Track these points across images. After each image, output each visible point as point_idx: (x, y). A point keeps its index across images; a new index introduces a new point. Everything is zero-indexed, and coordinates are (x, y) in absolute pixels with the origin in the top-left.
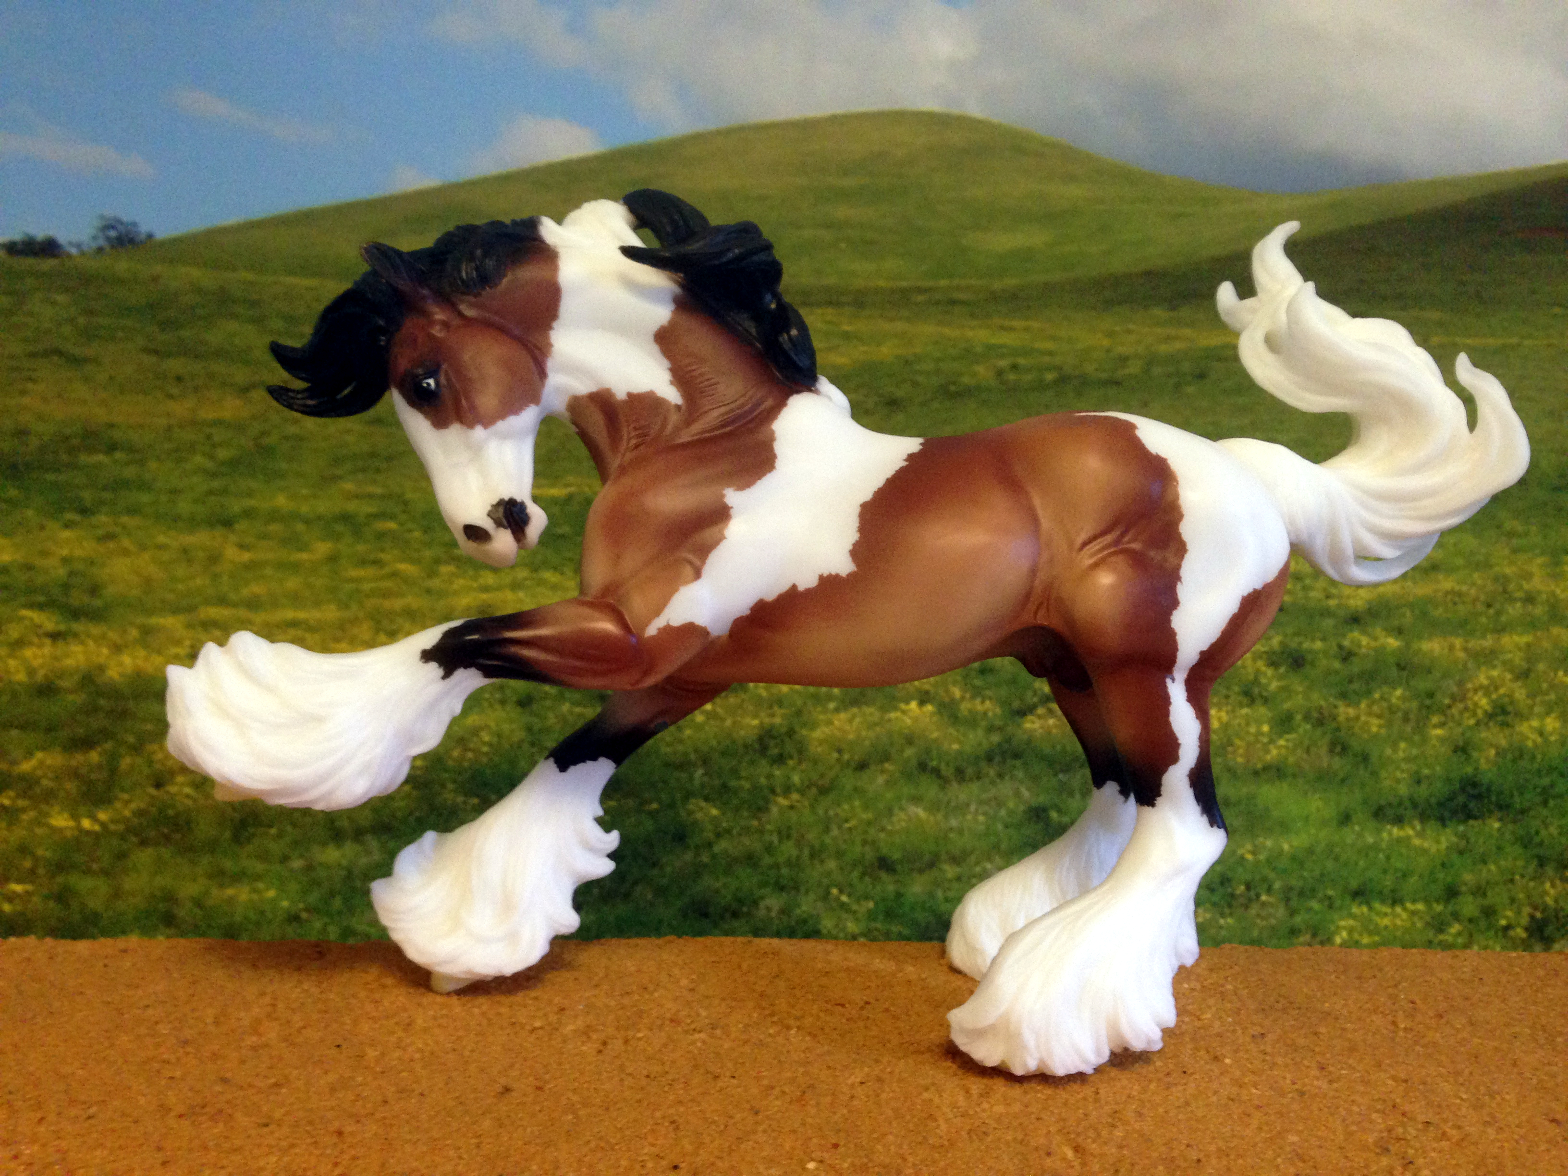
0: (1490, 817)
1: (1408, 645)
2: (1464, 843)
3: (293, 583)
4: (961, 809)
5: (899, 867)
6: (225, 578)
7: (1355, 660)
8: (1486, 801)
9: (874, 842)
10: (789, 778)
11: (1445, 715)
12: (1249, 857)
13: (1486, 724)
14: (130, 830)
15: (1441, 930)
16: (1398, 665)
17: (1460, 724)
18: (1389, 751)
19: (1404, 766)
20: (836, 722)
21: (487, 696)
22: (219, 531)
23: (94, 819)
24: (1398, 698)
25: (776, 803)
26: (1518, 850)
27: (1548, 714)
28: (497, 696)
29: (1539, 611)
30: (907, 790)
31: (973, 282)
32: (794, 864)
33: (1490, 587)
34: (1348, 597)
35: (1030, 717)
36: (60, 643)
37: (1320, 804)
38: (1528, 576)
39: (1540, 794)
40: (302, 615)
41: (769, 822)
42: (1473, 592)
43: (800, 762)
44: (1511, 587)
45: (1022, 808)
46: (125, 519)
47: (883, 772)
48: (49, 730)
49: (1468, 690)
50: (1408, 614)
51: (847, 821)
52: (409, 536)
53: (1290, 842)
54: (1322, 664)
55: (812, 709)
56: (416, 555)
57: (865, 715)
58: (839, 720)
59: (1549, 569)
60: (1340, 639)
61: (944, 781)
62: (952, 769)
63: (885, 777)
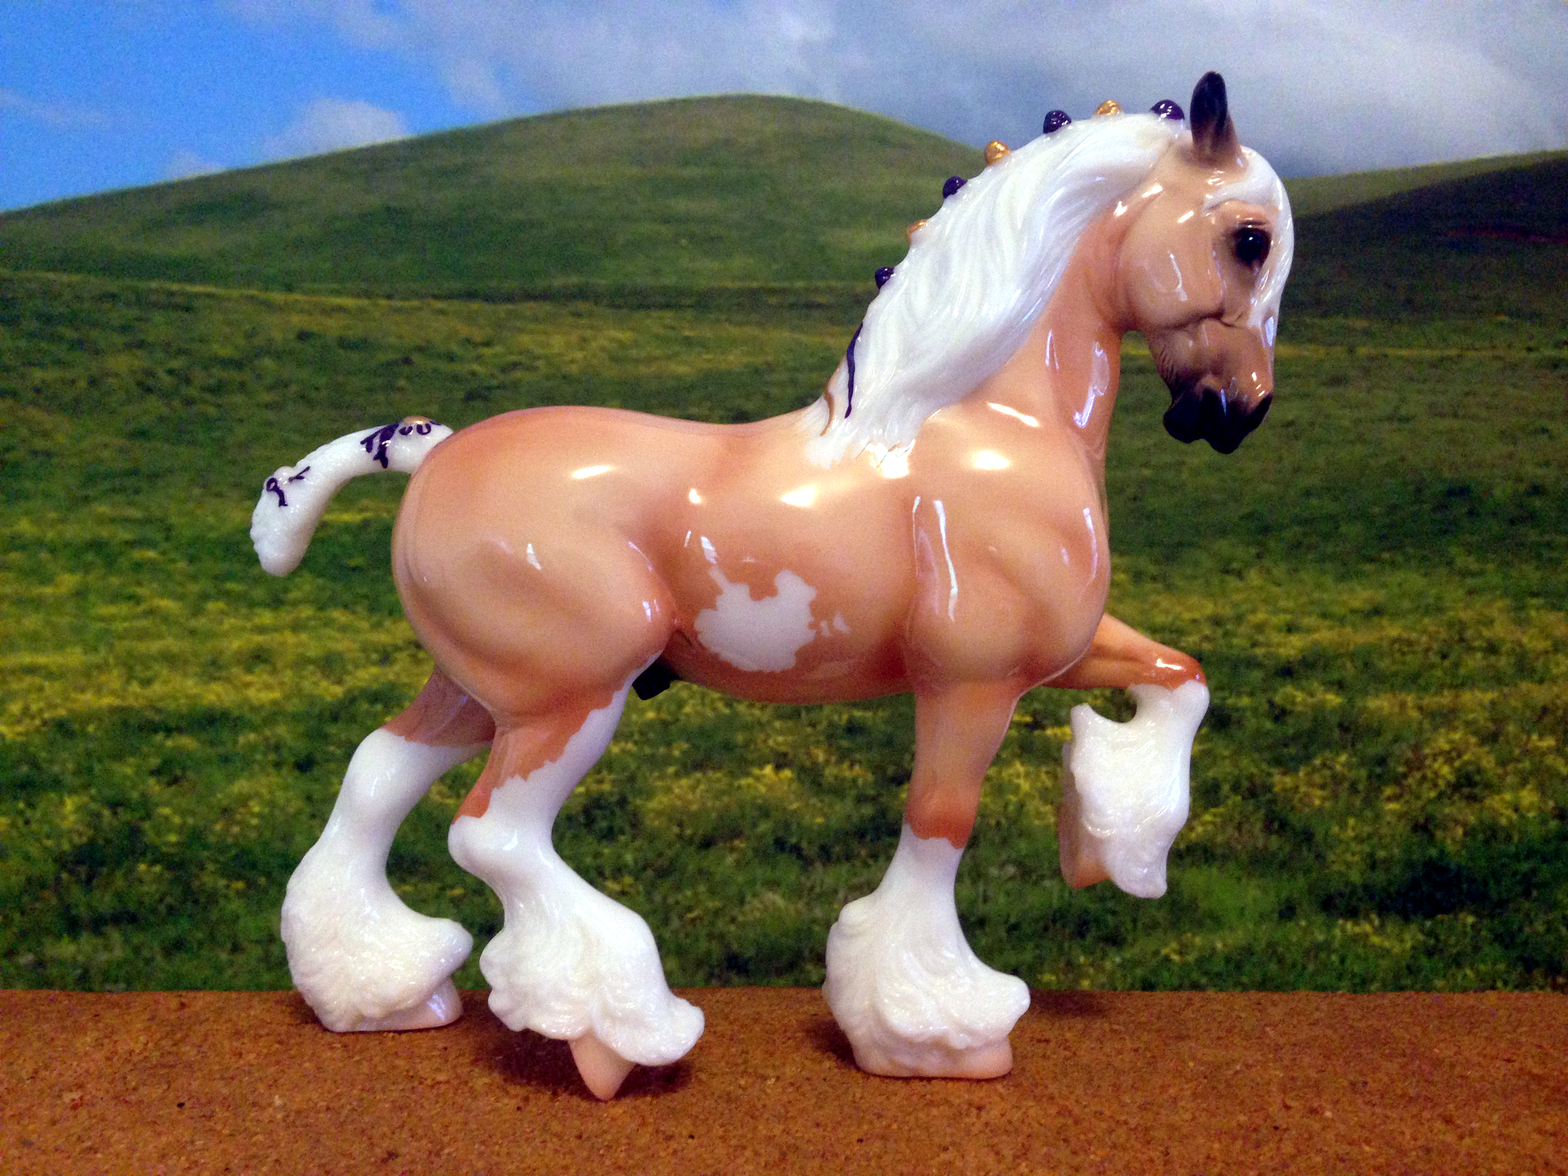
0: (1462, 911)
1: (1351, 702)
2: (1432, 942)
3: (32, 622)
4: (828, 896)
5: (751, 967)
7: (1290, 720)
8: (1455, 890)
9: (722, 937)
10: (619, 857)
11: (1401, 786)
12: (1175, 957)
13: (1450, 797)
16: (1341, 725)
17: (1418, 797)
19: (1355, 847)
20: (677, 791)
21: (258, 757)
24: (1343, 766)
26: (1498, 950)
27: (1524, 783)
28: (272, 757)
29: (1503, 662)
30: (761, 872)
31: (833, 283)
33: (1443, 635)
34: (1279, 645)
37: (1257, 893)
38: (1490, 622)
39: (1520, 883)
40: (42, 660)
42: (1424, 640)
43: (634, 838)
44: (1469, 633)
47: (733, 850)
49: (1426, 757)
50: (1349, 665)
51: (690, 909)
52: (171, 567)
53: (1223, 940)
54: (1251, 723)
55: (648, 774)
56: (180, 590)
57: (709, 780)
58: (680, 787)
59: (1512, 614)
60: (1270, 694)
61: (806, 863)
62: (815, 848)
63: (735, 856)
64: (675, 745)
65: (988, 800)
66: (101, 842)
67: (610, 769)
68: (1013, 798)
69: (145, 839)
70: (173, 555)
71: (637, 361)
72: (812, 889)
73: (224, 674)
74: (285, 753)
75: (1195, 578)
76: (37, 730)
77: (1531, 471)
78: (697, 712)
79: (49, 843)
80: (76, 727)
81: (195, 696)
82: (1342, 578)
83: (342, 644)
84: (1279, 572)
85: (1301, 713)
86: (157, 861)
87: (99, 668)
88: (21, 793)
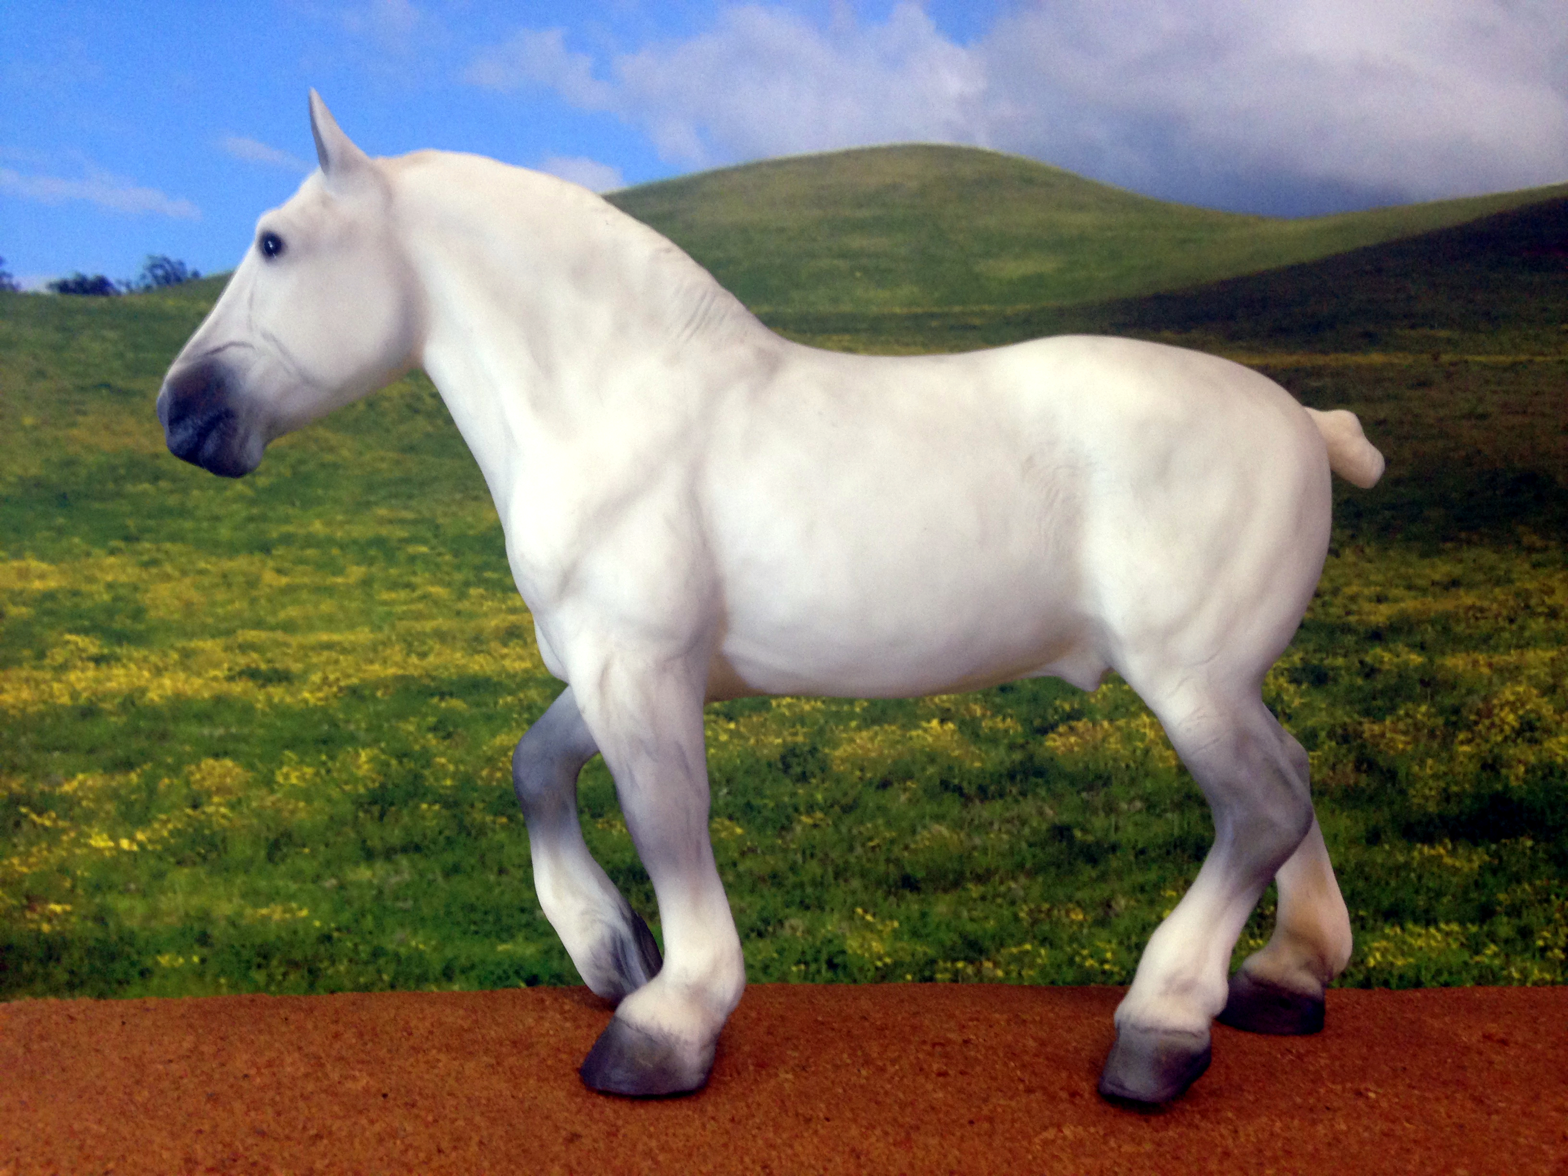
0: (1522, 835)
1: (1431, 661)
2: (1496, 862)
3: (327, 606)
4: (985, 827)
5: (922, 885)
6: (263, 602)
7: (1380, 677)
8: (1517, 818)
9: (897, 862)
10: (812, 796)
11: (1472, 732)
13: (1514, 741)
14: (167, 849)
15: (1477, 952)
16: (1422, 682)
17: (1487, 741)
19: (1432, 783)
20: (858, 741)
21: (515, 716)
22: (258, 557)
23: (132, 839)
24: (1424, 715)
25: (799, 821)
26: (1551, 869)
28: (526, 716)
30: (930, 808)
31: (986, 307)
32: (819, 884)
33: (1511, 603)
34: (1369, 614)
35: (1052, 735)
36: (104, 666)
37: (1348, 822)
40: (336, 637)
41: (792, 841)
42: (1495, 606)
43: (823, 781)
44: (1533, 602)
45: (1044, 827)
46: (168, 546)
47: (905, 790)
48: (91, 751)
49: (1494, 706)
50: (1430, 629)
51: (871, 839)
52: (439, 559)
54: (1345, 680)
55: (834, 727)
56: (447, 578)
57: (886, 733)
58: (861, 738)
60: (1362, 656)
61: (967, 800)
62: (974, 788)
63: (907, 795)
64: (856, 703)
65: (1119, 746)
66: (390, 786)
67: (803, 724)
68: (1139, 744)
69: (427, 784)
70: (442, 549)
72: (972, 820)
73: (484, 647)
76: (335, 696)
79: (347, 788)
80: (367, 692)
81: (464, 666)
82: (1424, 555)
84: (1370, 551)
85: (1388, 671)
86: (436, 802)
87: (384, 644)
88: (323, 748)
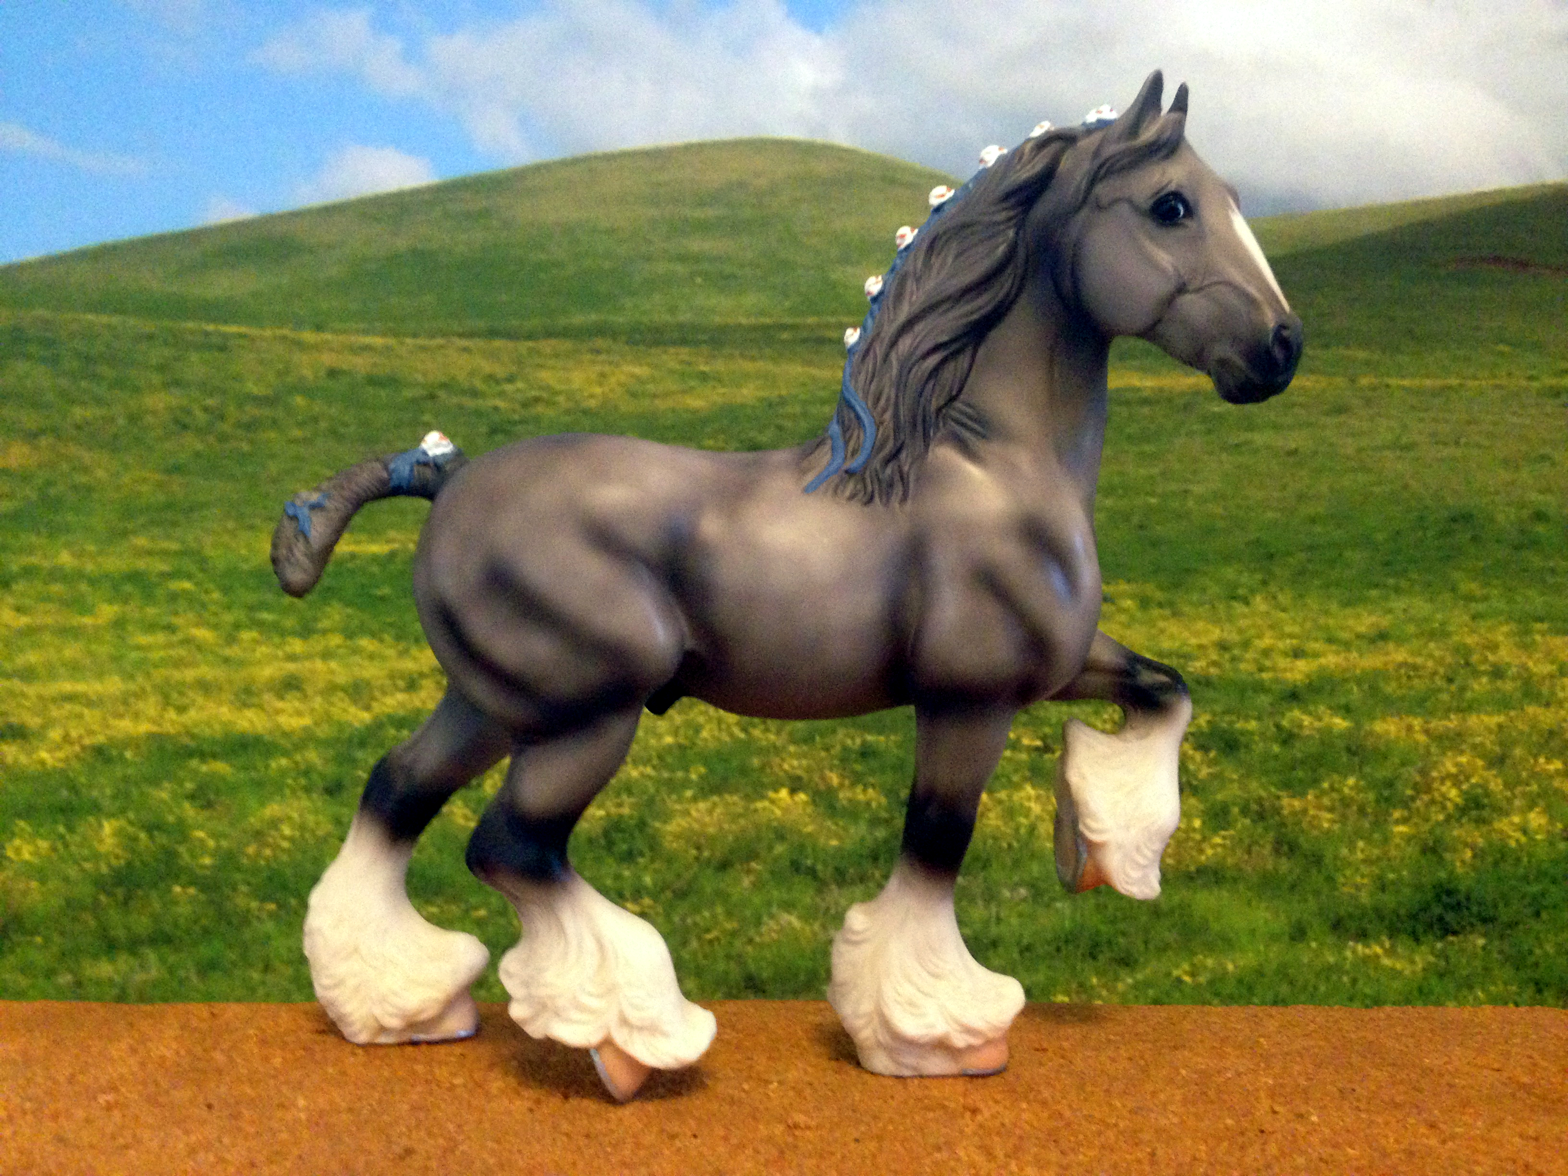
0: (1471, 933)
1: (1358, 725)
2: (1443, 963)
3: (72, 651)
5: (769, 988)
7: (1298, 744)
8: (1465, 911)
9: (740, 959)
10: (639, 878)
11: (1408, 809)
12: (1187, 979)
13: (1458, 820)
16: (1349, 750)
17: (1426, 820)
18: (1344, 851)
19: (1365, 869)
20: (694, 813)
21: (290, 781)
24: (1351, 788)
26: (1508, 972)
27: (1532, 805)
28: (303, 781)
30: (778, 894)
31: (844, 319)
33: (1449, 659)
34: (1285, 670)
37: (1268, 915)
38: (1494, 647)
39: (1530, 905)
40: (81, 687)
42: (1430, 664)
43: (652, 861)
44: (1475, 658)
47: (749, 872)
49: (1434, 779)
50: (1355, 689)
51: (708, 930)
52: (205, 597)
53: (1233, 961)
54: (1259, 747)
55: (666, 797)
56: (213, 620)
57: (727, 804)
58: (698, 810)
59: (1517, 639)
60: (1277, 718)
61: (821, 885)
62: (830, 869)
63: (752, 878)
64: (691, 769)
65: (1000, 823)
66: (138, 864)
67: (630, 793)
68: (1023, 820)
69: (182, 863)
70: (209, 586)
71: (655, 396)
73: (255, 700)
74: (315, 777)
75: (1202, 604)
76: (77, 757)
77: (1534, 496)
78: (713, 737)
79: (87, 866)
80: (114, 753)
81: (230, 721)
82: (1347, 604)
83: (371, 671)
84: (1284, 598)
85: (1308, 737)
86: (191, 883)
87: (136, 695)
88: (60, 817)
